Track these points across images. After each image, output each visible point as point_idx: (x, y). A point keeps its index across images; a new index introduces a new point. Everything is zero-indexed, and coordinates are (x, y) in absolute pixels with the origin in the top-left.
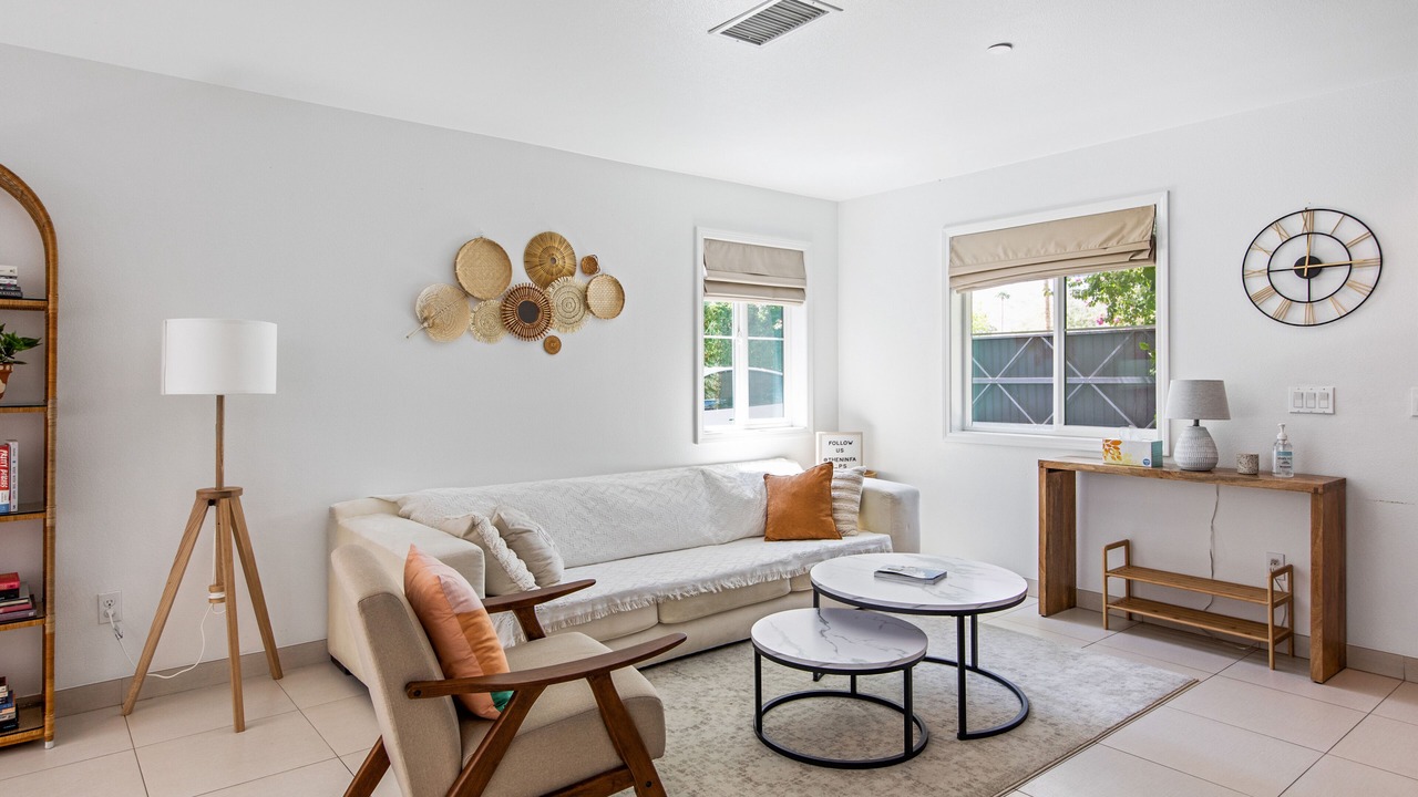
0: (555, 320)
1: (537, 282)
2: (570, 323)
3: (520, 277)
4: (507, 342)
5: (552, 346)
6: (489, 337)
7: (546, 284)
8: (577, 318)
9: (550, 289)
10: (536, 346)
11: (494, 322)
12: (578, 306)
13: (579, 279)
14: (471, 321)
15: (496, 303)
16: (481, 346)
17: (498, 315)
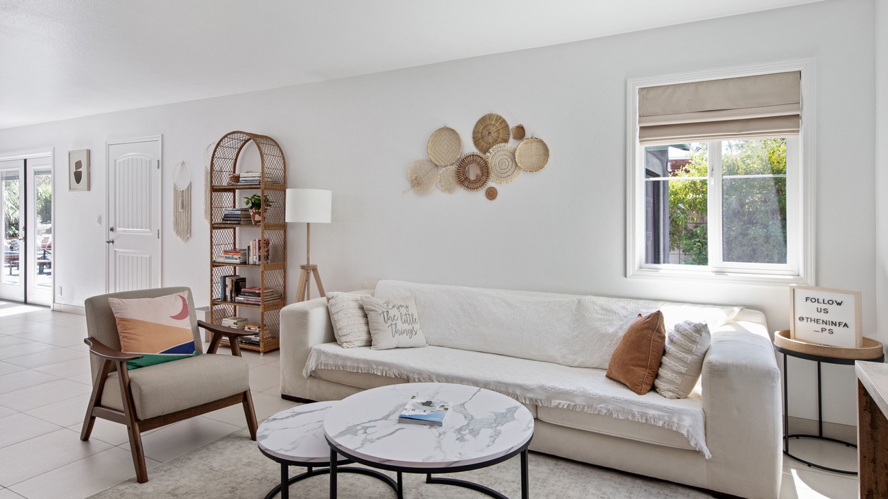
0: (492, 175)
1: (480, 150)
2: (505, 176)
3: (469, 148)
4: (461, 193)
5: (492, 194)
6: (449, 190)
7: (486, 151)
8: (509, 173)
9: (488, 154)
10: (481, 194)
11: (452, 180)
12: (510, 164)
13: (512, 143)
14: (438, 180)
15: (454, 168)
16: (446, 195)
17: (454, 175)
